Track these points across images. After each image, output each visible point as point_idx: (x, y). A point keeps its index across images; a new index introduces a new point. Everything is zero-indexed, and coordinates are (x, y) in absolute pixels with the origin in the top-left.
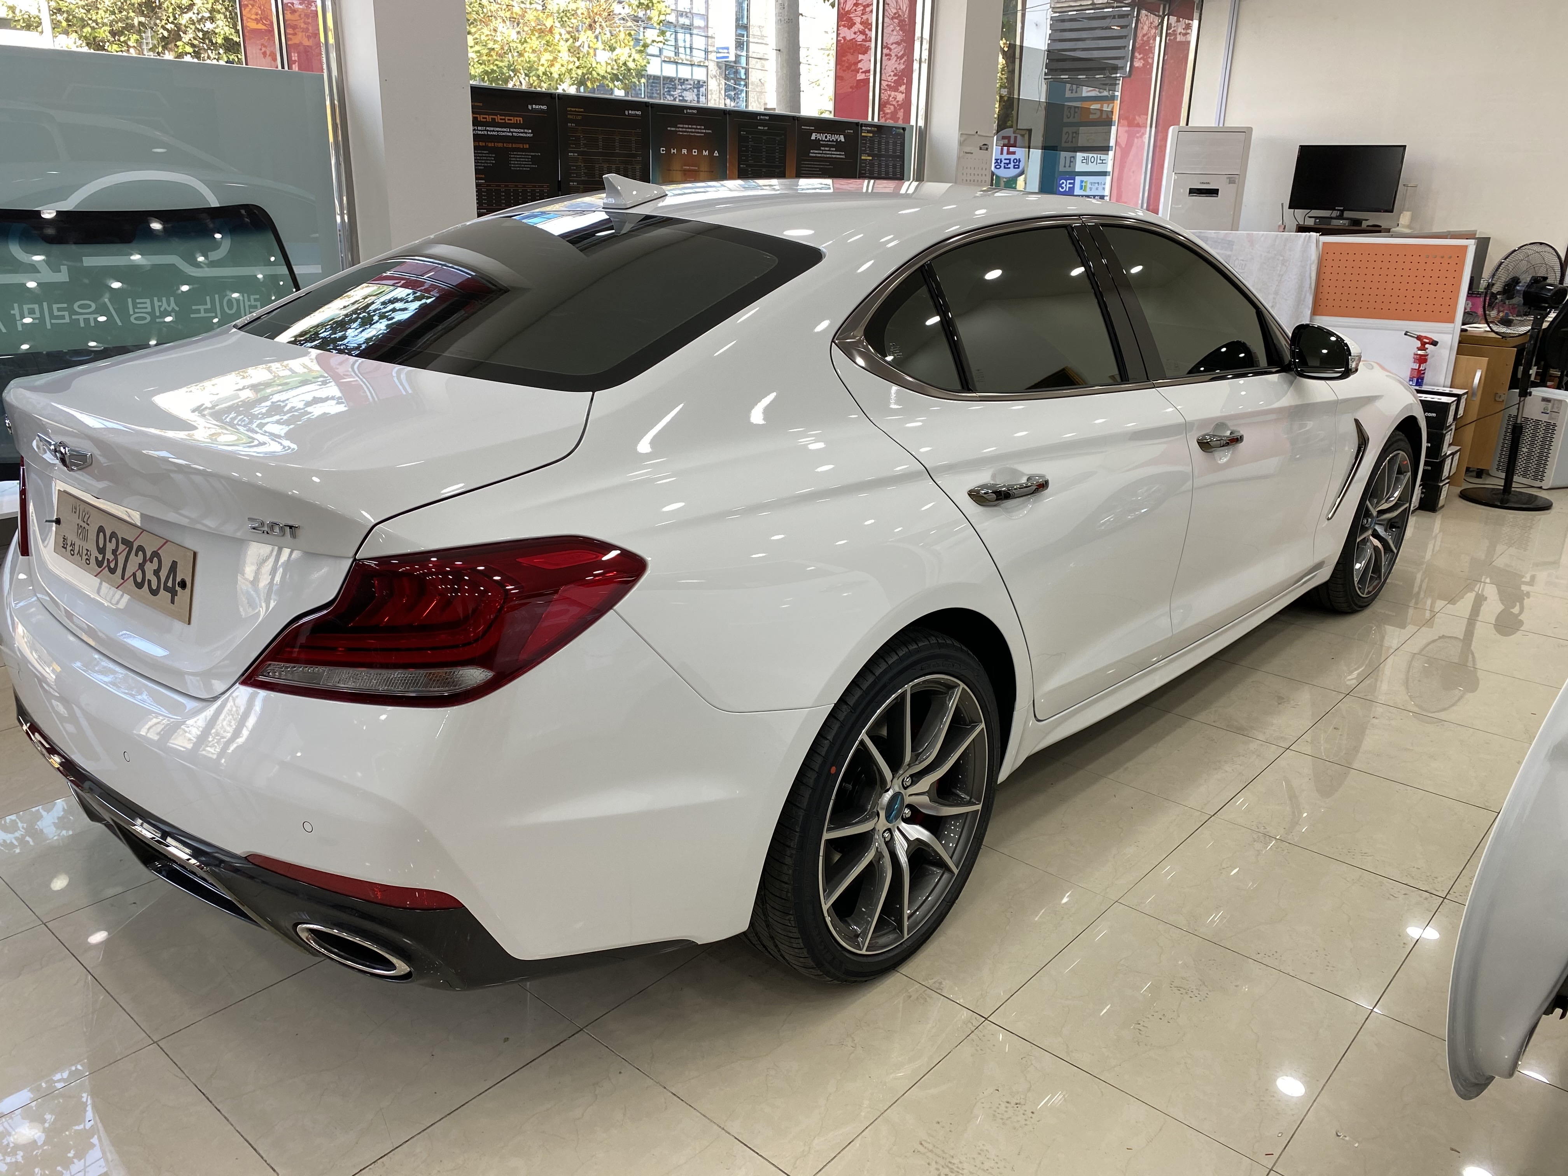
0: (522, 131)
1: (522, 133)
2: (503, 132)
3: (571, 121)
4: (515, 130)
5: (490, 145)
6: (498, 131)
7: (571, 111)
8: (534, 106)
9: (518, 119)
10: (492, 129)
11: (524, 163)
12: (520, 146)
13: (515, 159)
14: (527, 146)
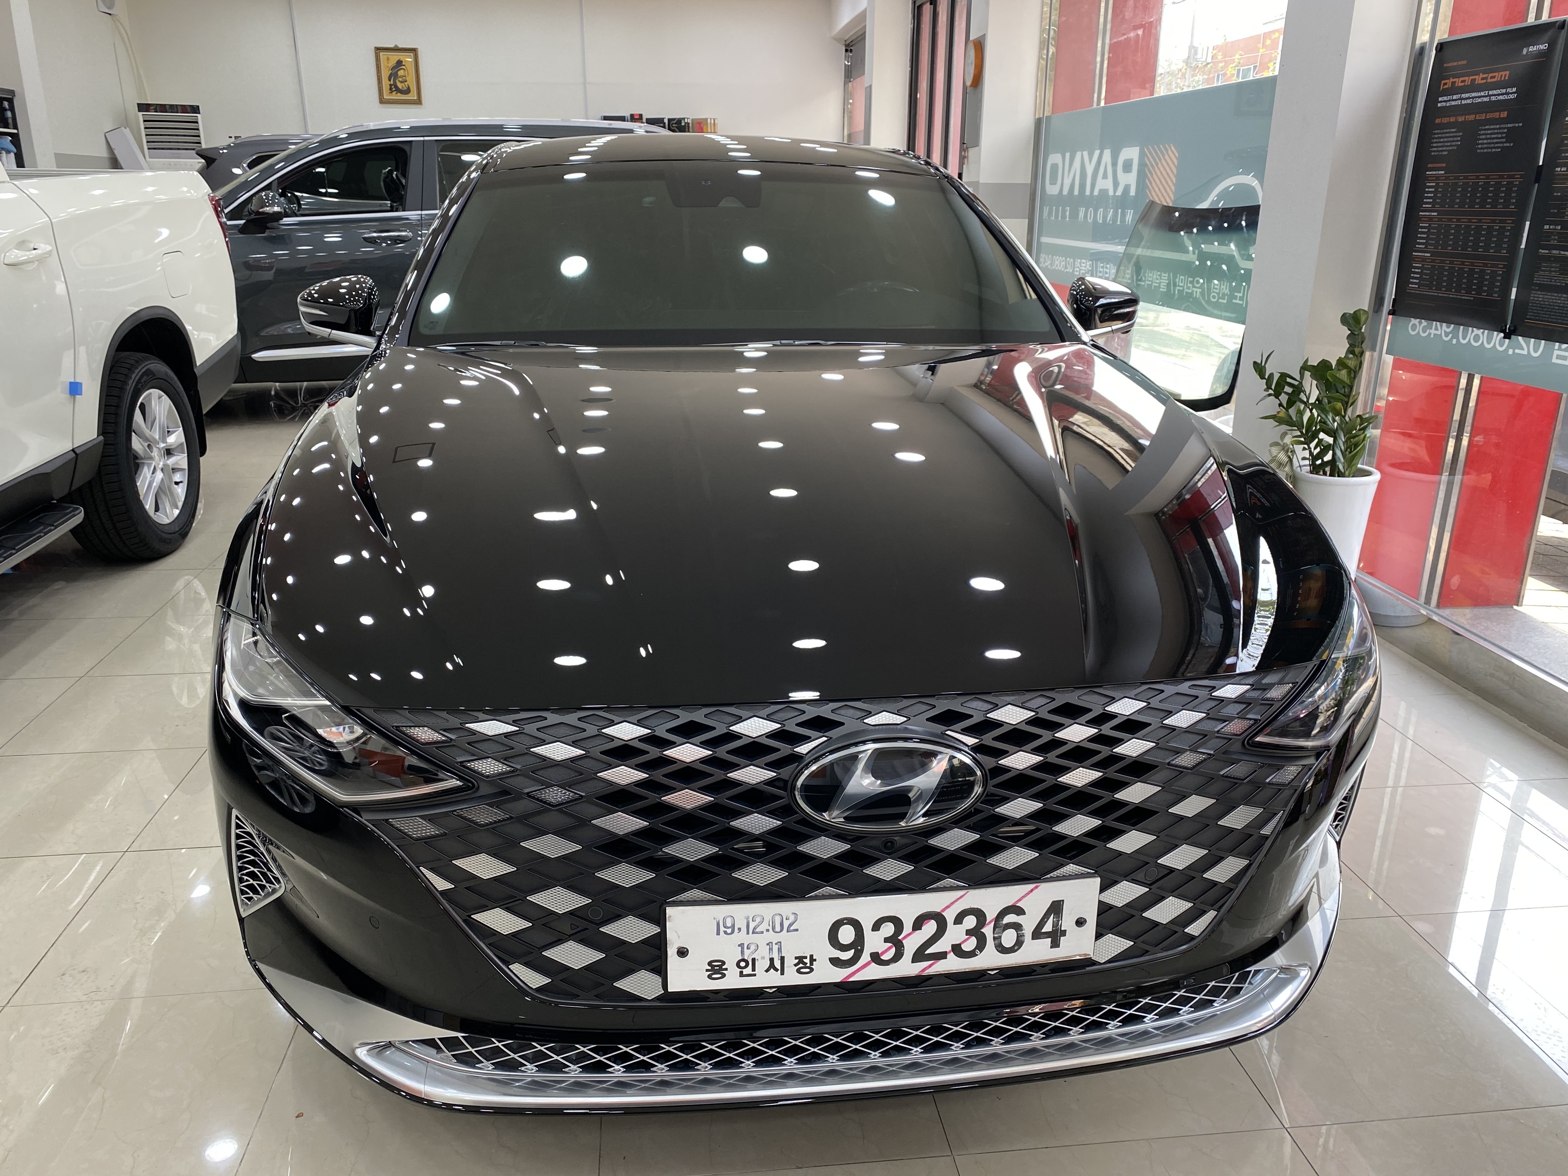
0: (1504, 91)
1: (1502, 94)
2: (1479, 97)
4: (1495, 92)
5: (1461, 119)
6: (1473, 98)
8: (1530, 48)
9: (1503, 73)
10: (1467, 95)
11: (1495, 141)
12: (1496, 115)
13: (1483, 137)
14: (1504, 114)
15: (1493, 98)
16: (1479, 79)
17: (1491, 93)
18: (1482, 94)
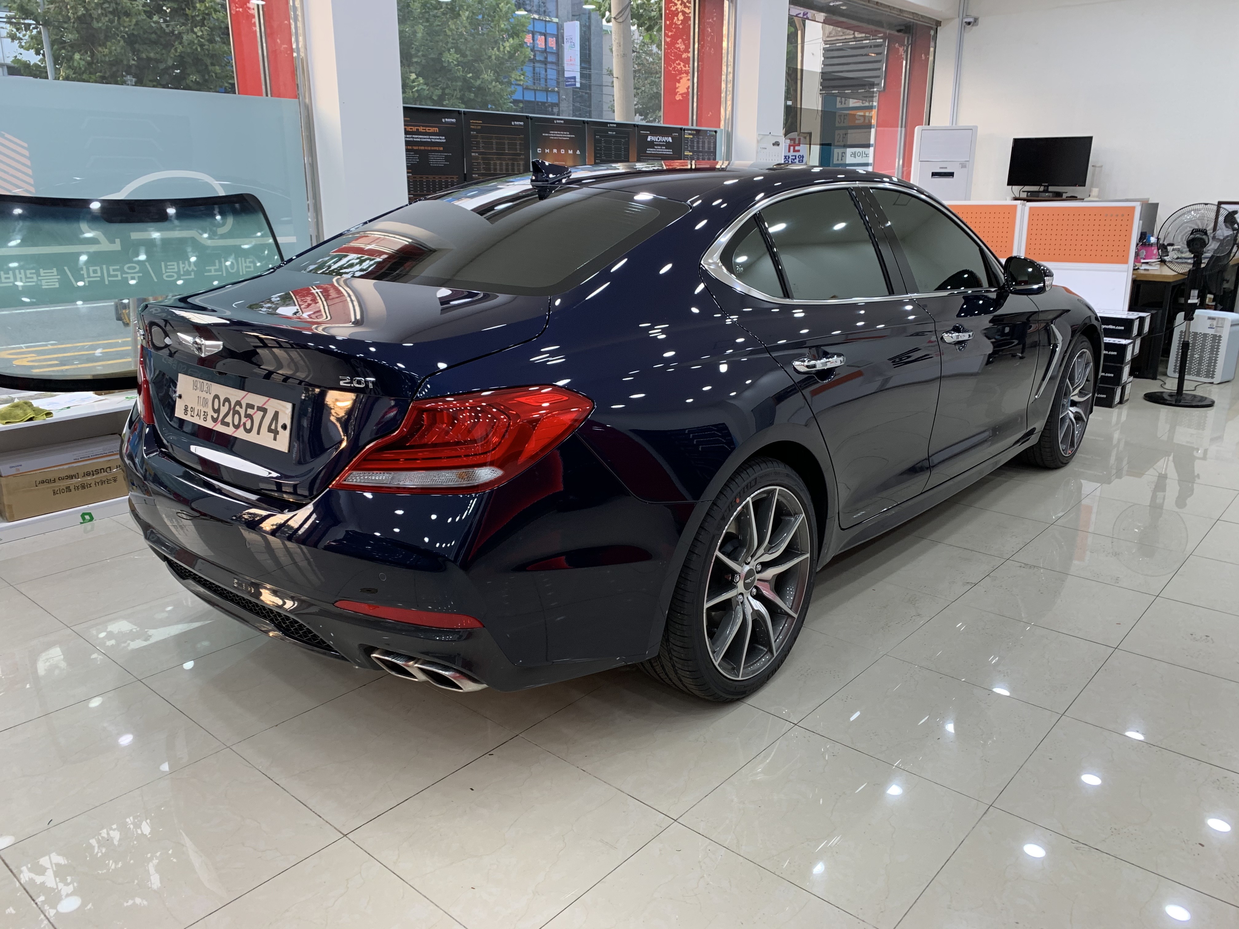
0: (439, 137)
1: (438, 139)
3: (474, 130)
4: (433, 137)
5: (417, 148)
6: (421, 138)
7: (473, 123)
8: (447, 120)
9: (435, 129)
10: (418, 136)
12: (437, 148)
13: (432, 158)
14: (441, 149)
15: (433, 140)
16: (421, 129)
17: (431, 137)
18: (425, 137)
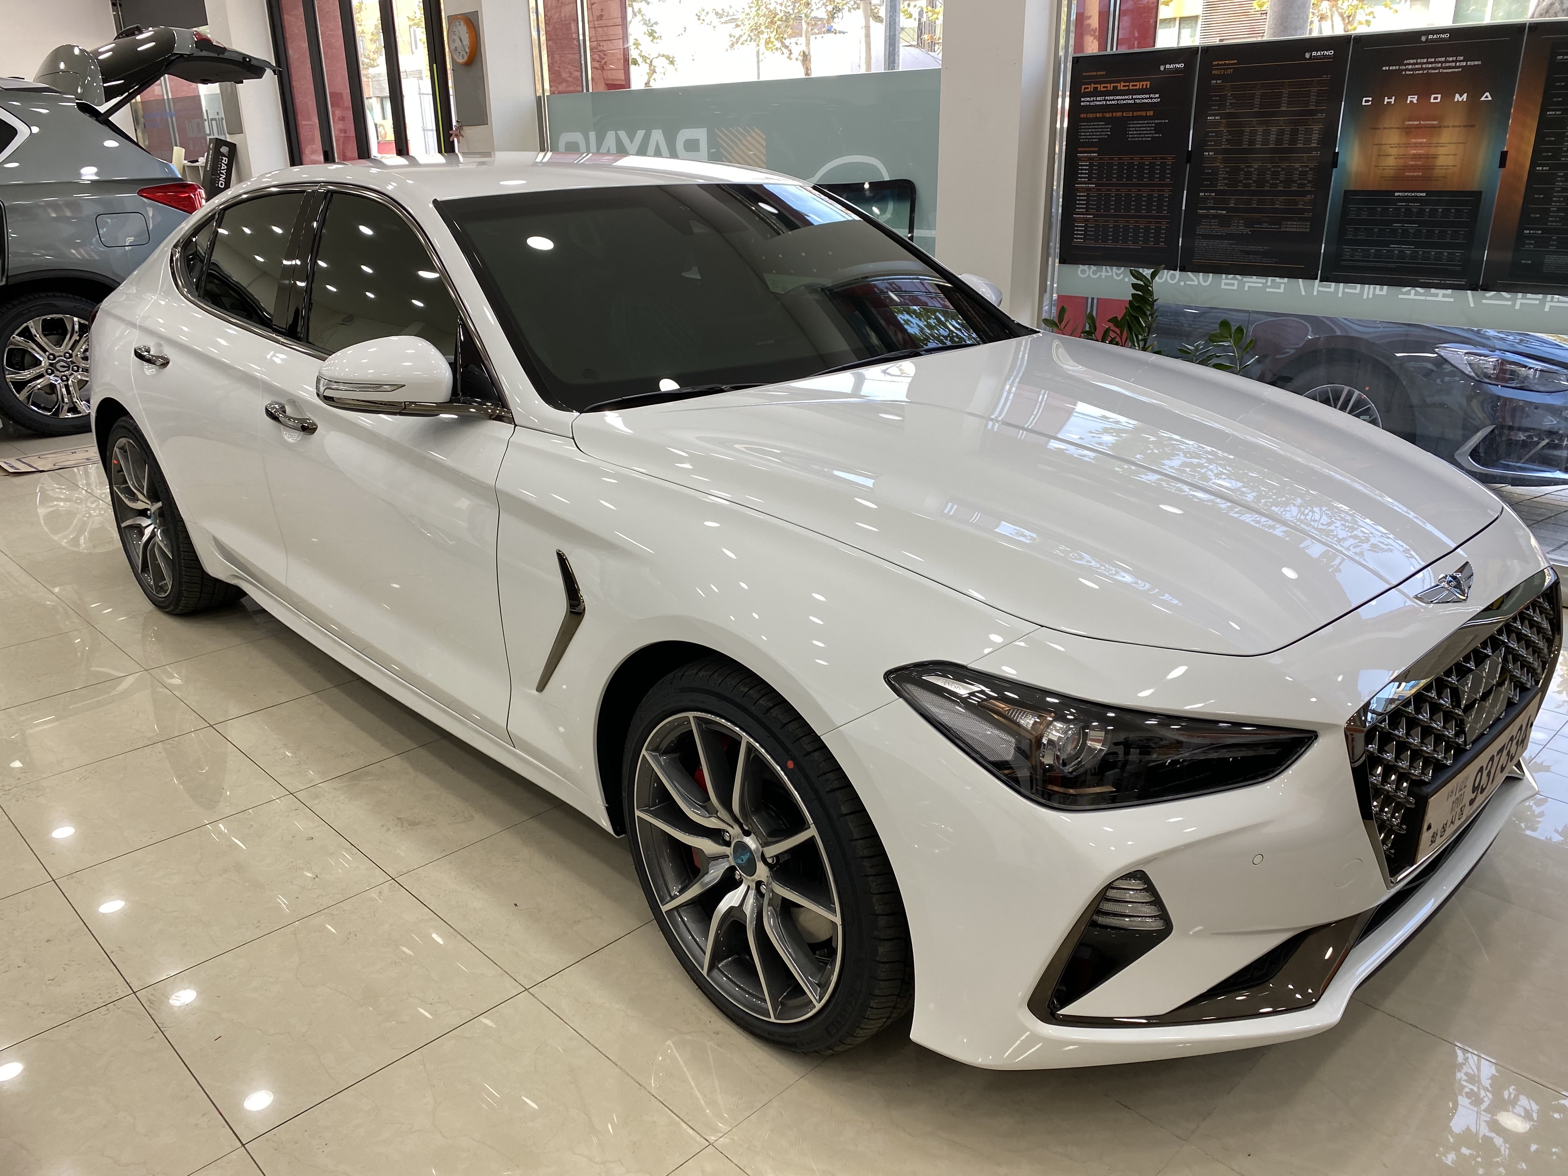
0: (1148, 96)
1: (1146, 98)
2: (1124, 100)
3: (1217, 77)
4: (1138, 96)
5: (1107, 115)
6: (1118, 100)
7: (1218, 65)
8: (1168, 66)
9: (1145, 83)
10: (1111, 98)
11: (1145, 132)
12: (1142, 114)
13: (1134, 129)
14: (1150, 113)
15: (1138, 101)
16: (1121, 86)
17: (1135, 97)
18: (1127, 97)
